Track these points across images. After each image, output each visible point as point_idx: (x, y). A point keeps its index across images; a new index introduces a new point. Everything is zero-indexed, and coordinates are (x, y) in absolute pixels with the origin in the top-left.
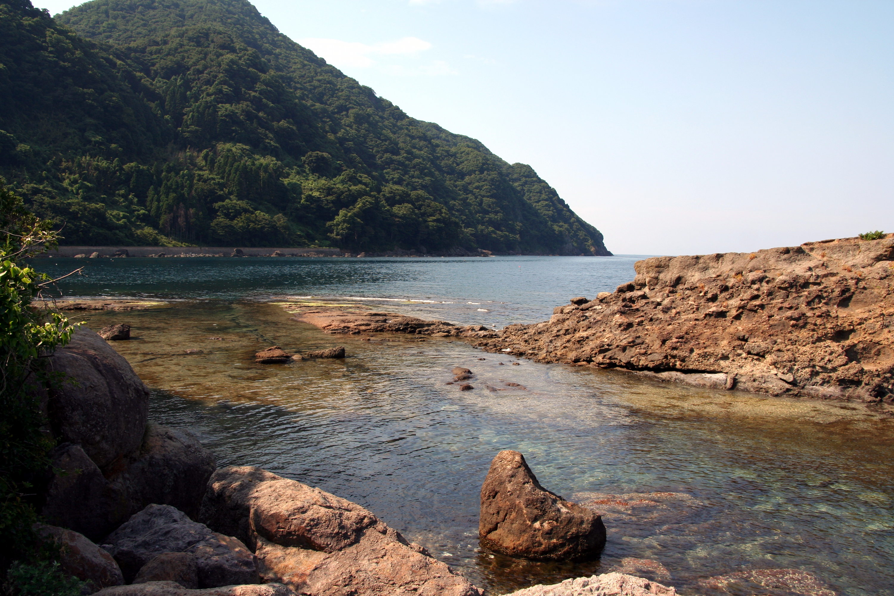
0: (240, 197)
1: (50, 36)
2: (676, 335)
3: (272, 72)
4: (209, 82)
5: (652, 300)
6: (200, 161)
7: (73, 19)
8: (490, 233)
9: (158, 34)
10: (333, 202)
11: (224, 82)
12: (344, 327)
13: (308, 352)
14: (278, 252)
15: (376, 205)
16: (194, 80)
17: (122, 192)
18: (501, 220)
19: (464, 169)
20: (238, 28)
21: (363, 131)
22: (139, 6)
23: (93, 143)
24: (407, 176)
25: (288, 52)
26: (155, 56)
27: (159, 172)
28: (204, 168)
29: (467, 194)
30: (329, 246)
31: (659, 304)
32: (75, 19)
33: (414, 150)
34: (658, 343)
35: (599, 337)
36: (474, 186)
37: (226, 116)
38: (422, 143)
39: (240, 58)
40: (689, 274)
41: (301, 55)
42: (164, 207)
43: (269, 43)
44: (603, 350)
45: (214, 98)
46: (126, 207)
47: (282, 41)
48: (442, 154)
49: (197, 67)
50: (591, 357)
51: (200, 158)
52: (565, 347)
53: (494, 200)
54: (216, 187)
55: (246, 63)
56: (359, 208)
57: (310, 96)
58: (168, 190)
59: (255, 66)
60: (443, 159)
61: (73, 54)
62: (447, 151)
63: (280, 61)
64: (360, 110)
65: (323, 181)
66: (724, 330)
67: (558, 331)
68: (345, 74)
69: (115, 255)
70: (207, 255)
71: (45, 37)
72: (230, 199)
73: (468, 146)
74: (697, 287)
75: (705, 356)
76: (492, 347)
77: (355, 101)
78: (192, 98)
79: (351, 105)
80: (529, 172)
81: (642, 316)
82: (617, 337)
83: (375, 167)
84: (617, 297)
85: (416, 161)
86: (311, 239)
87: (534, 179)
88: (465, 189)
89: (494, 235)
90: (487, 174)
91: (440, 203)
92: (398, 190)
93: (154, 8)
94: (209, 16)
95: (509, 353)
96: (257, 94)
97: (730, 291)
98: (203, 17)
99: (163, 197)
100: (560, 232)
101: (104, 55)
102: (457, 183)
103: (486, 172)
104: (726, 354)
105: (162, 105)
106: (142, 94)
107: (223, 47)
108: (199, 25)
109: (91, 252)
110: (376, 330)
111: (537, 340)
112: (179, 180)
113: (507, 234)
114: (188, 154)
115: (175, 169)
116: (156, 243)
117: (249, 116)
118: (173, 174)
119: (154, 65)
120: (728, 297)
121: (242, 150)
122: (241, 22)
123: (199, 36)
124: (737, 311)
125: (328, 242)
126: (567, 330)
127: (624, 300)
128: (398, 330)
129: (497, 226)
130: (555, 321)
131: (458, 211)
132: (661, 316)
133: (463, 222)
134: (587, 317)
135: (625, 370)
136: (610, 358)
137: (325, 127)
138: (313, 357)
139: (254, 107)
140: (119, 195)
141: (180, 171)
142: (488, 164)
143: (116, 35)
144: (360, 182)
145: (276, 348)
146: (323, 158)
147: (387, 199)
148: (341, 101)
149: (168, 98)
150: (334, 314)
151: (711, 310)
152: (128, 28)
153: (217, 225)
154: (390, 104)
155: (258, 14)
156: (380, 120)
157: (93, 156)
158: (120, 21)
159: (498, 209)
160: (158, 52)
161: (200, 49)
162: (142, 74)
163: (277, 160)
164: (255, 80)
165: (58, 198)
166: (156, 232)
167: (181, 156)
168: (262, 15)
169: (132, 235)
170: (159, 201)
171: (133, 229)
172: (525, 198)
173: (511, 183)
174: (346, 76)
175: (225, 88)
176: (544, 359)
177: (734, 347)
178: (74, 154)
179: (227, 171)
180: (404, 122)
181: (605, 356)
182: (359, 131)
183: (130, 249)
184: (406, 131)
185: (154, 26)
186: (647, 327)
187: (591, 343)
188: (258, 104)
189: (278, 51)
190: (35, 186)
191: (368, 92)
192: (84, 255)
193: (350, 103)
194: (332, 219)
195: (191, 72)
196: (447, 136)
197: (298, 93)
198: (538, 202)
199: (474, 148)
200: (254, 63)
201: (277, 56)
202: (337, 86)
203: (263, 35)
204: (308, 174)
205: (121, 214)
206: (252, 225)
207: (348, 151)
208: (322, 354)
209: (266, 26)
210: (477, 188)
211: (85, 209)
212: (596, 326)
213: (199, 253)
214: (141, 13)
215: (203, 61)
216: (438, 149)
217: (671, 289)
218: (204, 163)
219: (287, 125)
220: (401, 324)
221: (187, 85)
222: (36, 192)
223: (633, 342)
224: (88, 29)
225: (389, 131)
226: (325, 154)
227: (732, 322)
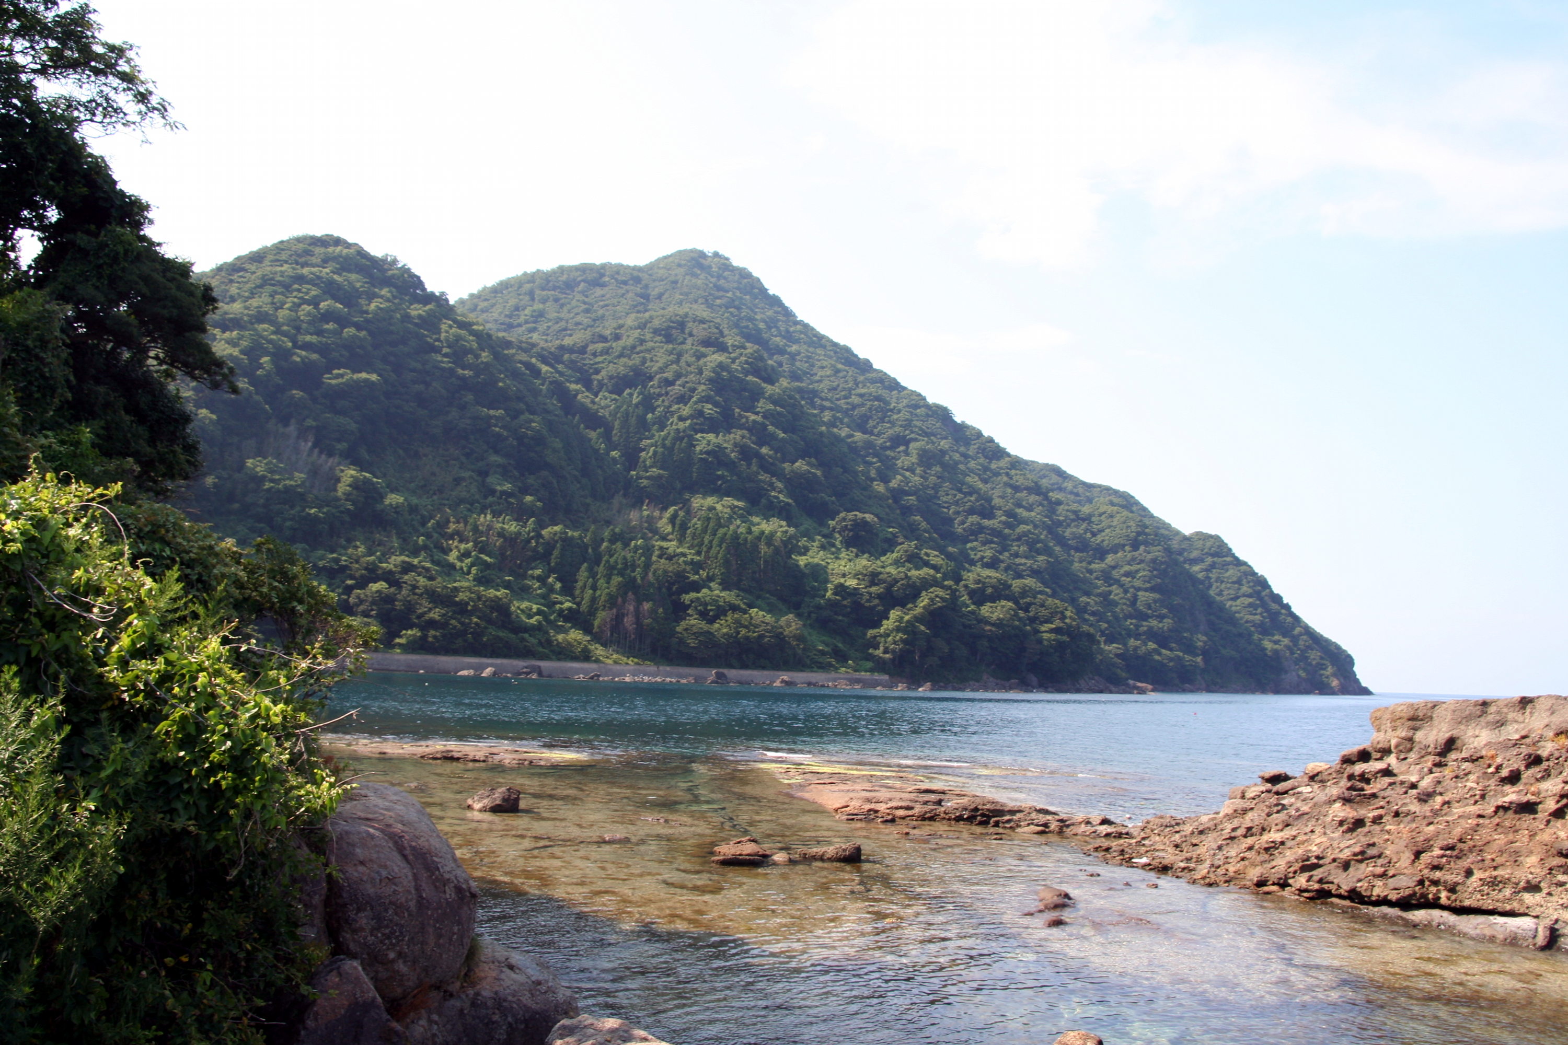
0: (725, 586)
1: (447, 332)
2: (1441, 842)
3: (784, 383)
4: (682, 399)
5: (1401, 778)
6: (664, 525)
7: (483, 305)
8: (1150, 653)
9: (607, 324)
10: (879, 596)
11: (707, 399)
12: (870, 810)
13: (803, 849)
14: (785, 678)
15: (953, 603)
16: (660, 395)
17: (538, 572)
18: (1170, 630)
19: (1105, 543)
20: (731, 313)
21: (933, 479)
22: (579, 283)
23: (498, 494)
24: (1007, 554)
25: (811, 349)
26: (599, 359)
27: (598, 542)
28: (670, 537)
29: (1110, 585)
30: (871, 670)
31: (1414, 786)
32: (486, 304)
33: (1019, 511)
34: (1407, 856)
35: (1303, 842)
36: (1122, 571)
37: (708, 453)
38: (1033, 498)
39: (733, 362)
40: (1470, 733)
41: (832, 353)
42: (603, 598)
43: (780, 335)
44: (1307, 867)
45: (691, 425)
46: (544, 596)
47: (801, 333)
48: (1066, 517)
49: (665, 375)
50: (1286, 878)
51: (665, 520)
52: (1243, 859)
53: (1157, 596)
54: (688, 568)
55: (743, 368)
56: (924, 607)
57: (846, 420)
58: (611, 568)
59: (756, 372)
60: (1069, 525)
61: (477, 357)
62: (1075, 512)
63: (798, 364)
64: (928, 443)
65: (863, 562)
66: (1532, 836)
67: (1234, 830)
68: (903, 384)
69: (520, 674)
70: (668, 679)
71: (439, 333)
72: (710, 588)
73: (1112, 504)
74: (1482, 757)
75: (1494, 883)
76: (1115, 854)
77: (921, 429)
78: (654, 424)
79: (913, 436)
80: (1219, 547)
81: (1382, 807)
82: (1335, 844)
83: (951, 537)
84: (1340, 772)
85: (1023, 528)
86: (842, 658)
87: (1228, 559)
88: (1107, 577)
89: (1157, 657)
90: (1145, 551)
91: (1062, 600)
92: (990, 577)
93: (603, 285)
94: (687, 294)
95: (1144, 866)
96: (759, 418)
97: (1544, 765)
98: (678, 297)
99: (601, 582)
100: (1276, 652)
101: (523, 357)
102: (1093, 566)
103: (1142, 548)
104: (1534, 882)
105: (607, 435)
106: (577, 417)
107: (707, 343)
108: (670, 310)
109: (483, 667)
110: (923, 818)
111: (1196, 845)
112: (629, 556)
113: (1181, 654)
114: (645, 513)
115: (623, 538)
116: (586, 656)
117: (746, 453)
118: (619, 545)
119: (597, 372)
120: (1539, 776)
121: (733, 508)
122: (737, 303)
123: (669, 327)
124: (1558, 802)
125: (869, 664)
126: (1249, 829)
127: (1351, 777)
128: (959, 819)
129: (1162, 640)
130: (1230, 811)
131: (1093, 614)
132: (1415, 807)
133: (1103, 633)
134: (1284, 807)
135: (1347, 903)
136: (1320, 881)
137: (869, 472)
138: (808, 859)
139: (754, 438)
140: (533, 578)
141: (631, 540)
142: (1146, 534)
143: (542, 327)
144: (927, 564)
145: (750, 840)
146: (865, 523)
147: (972, 594)
148: (897, 429)
149: (617, 424)
150: (858, 787)
151: (1507, 799)
152: (562, 315)
153: (686, 630)
154: (979, 434)
155: (763, 291)
156: (962, 459)
157: (496, 514)
158: (550, 308)
159: (1165, 611)
160: (606, 352)
161: (671, 346)
162: (579, 387)
163: (789, 526)
164: (756, 394)
165: (439, 579)
166: (588, 638)
167: (634, 516)
168: (771, 292)
169: (549, 642)
170: (594, 588)
171: (552, 633)
172: (1212, 592)
173: (1187, 566)
174: (905, 388)
175: (708, 409)
176: (1204, 878)
177: (1551, 869)
178: (469, 510)
179: (706, 542)
180: (1003, 463)
181: (1311, 877)
182: (926, 479)
183: (543, 664)
184: (1005, 479)
185: (601, 312)
186: (1388, 827)
187: (1288, 853)
188: (760, 433)
189: (794, 348)
190: (407, 559)
191: (942, 414)
192: (472, 672)
193: (912, 432)
194: (878, 625)
195: (655, 382)
196: (1075, 487)
197: (827, 416)
198: (1236, 598)
199: (1123, 507)
200: (757, 368)
201: (793, 357)
202: (889, 404)
203: (771, 323)
204: (839, 549)
205: (535, 607)
206: (743, 632)
207: (907, 511)
208: (823, 855)
209: (776, 309)
210: (1127, 574)
211: (479, 598)
212: (1300, 823)
213: (655, 675)
214: (582, 292)
215: (674, 366)
216: (1060, 508)
217: (1437, 759)
218: (669, 529)
219: (805, 467)
220: (966, 809)
221: (648, 403)
222: (407, 568)
223: (1362, 853)
224: (502, 319)
225: (977, 478)
226: (869, 517)
227: (1548, 822)
